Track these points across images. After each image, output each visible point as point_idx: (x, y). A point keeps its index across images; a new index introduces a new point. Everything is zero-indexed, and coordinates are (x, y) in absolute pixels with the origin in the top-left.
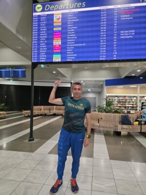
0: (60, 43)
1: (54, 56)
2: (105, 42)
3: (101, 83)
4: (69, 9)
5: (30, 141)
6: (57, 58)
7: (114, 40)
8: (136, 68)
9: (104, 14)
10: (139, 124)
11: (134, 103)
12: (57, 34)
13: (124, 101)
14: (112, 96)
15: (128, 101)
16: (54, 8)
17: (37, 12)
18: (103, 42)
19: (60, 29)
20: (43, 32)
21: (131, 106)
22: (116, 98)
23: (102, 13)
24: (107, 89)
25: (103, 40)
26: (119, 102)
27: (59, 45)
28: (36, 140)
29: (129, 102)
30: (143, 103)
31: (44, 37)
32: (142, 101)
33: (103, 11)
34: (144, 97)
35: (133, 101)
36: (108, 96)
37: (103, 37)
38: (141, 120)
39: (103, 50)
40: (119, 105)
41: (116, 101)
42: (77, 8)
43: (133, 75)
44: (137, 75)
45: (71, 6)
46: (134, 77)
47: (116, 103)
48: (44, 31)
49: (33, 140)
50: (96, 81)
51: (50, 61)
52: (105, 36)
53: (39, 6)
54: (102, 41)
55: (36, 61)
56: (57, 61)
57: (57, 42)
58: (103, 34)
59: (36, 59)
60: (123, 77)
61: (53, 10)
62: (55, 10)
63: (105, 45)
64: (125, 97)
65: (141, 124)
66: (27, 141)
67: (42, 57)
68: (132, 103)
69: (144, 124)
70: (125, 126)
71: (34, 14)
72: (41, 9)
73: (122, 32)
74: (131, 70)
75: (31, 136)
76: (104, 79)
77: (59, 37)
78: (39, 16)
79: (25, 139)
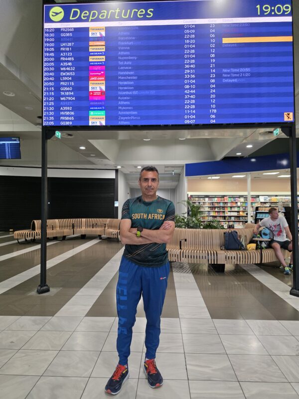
0: (104, 88)
1: (91, 113)
2: (193, 89)
3: (177, 171)
4: (121, 19)
5: (40, 292)
6: (97, 118)
7: (212, 86)
8: (244, 141)
9: (190, 34)
10: (257, 248)
11: (241, 209)
12: (96, 68)
13: (221, 205)
14: (199, 197)
15: (229, 205)
16: (88, 17)
17: (52, 22)
18: (190, 89)
19: (103, 59)
20: (66, 64)
21: (236, 214)
22: (207, 199)
23: (188, 31)
24: (189, 181)
25: (190, 84)
26: (213, 208)
27: (101, 92)
28: (53, 291)
29: (231, 207)
30: (257, 208)
31: (68, 74)
32: (255, 205)
33: (189, 27)
34: (258, 196)
35: (239, 204)
36: (191, 196)
37: (190, 79)
38: (261, 239)
39: (190, 104)
40: (212, 214)
41: (207, 205)
42: (136, 18)
43: (239, 154)
44: (246, 155)
45: (125, 15)
46: (241, 158)
47: (207, 209)
48: (68, 61)
49: (48, 290)
50: (167, 167)
51: (82, 123)
52: (193, 76)
53: (57, 9)
54: (188, 87)
55: (52, 123)
56: (98, 124)
57: (97, 86)
58: (190, 74)
59: (52, 118)
60: (219, 158)
61: (87, 21)
62: (92, 21)
63: (193, 94)
64: (223, 196)
65: (261, 248)
66: (34, 293)
67: (65, 116)
68: (236, 209)
69: (266, 248)
70: (232, 254)
71: (47, 26)
72: (61, 16)
73: (225, 70)
74: (234, 146)
75: (43, 283)
76: (184, 162)
77: (101, 76)
78: (58, 31)
79: (30, 290)
